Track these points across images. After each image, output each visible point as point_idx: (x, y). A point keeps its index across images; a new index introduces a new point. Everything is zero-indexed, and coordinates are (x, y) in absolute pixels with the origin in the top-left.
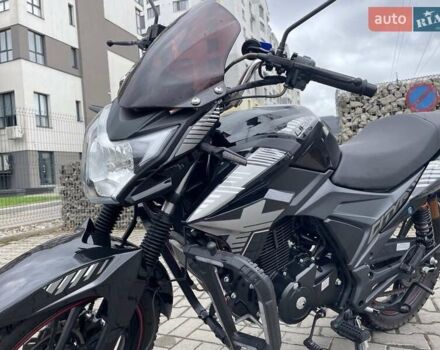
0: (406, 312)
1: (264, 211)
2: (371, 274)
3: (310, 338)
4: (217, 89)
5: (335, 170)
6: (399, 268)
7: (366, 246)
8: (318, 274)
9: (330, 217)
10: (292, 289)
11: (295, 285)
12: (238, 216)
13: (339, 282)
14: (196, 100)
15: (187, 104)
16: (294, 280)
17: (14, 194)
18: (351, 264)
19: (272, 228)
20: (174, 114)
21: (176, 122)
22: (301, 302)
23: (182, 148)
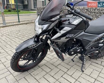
0: (97, 57)
1: (65, 39)
2: (90, 50)
3: (73, 59)
4: (57, 17)
5: (86, 29)
6: (97, 49)
7: (90, 45)
8: (78, 48)
9: (82, 39)
10: (71, 51)
11: (72, 50)
12: (60, 39)
13: (83, 50)
14: (53, 19)
15: (51, 20)
16: (72, 49)
17: (28, 10)
18: (85, 48)
19: (67, 41)
20: (49, 21)
21: (49, 23)
22: (73, 53)
23: (50, 28)
